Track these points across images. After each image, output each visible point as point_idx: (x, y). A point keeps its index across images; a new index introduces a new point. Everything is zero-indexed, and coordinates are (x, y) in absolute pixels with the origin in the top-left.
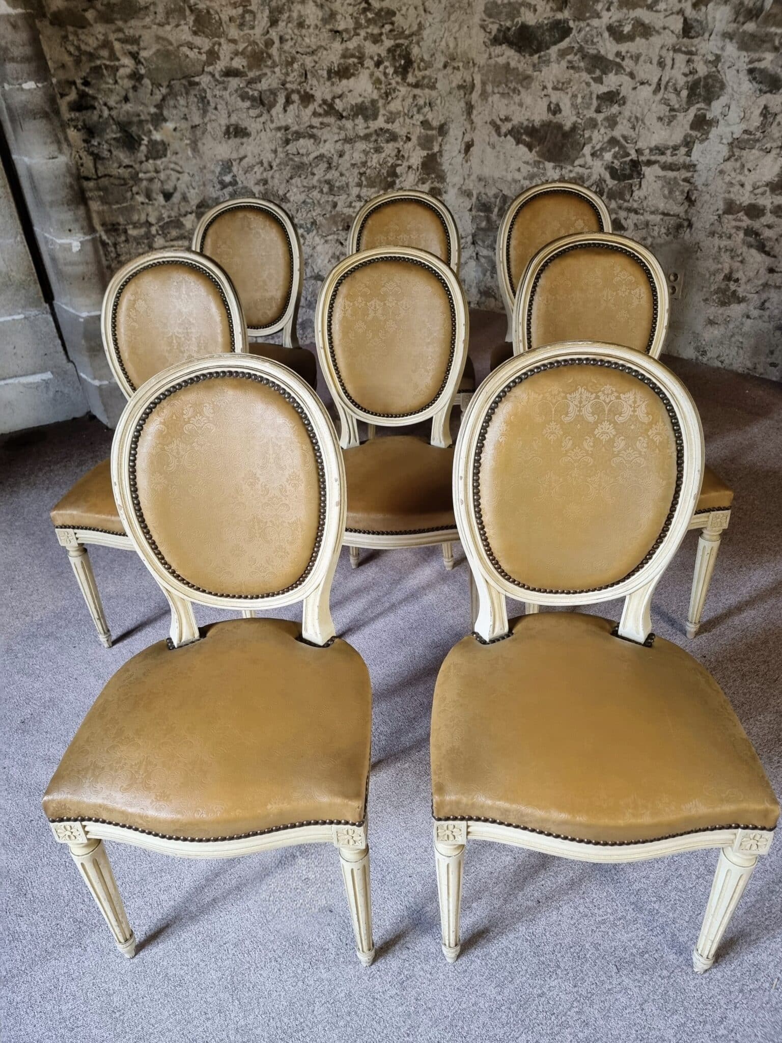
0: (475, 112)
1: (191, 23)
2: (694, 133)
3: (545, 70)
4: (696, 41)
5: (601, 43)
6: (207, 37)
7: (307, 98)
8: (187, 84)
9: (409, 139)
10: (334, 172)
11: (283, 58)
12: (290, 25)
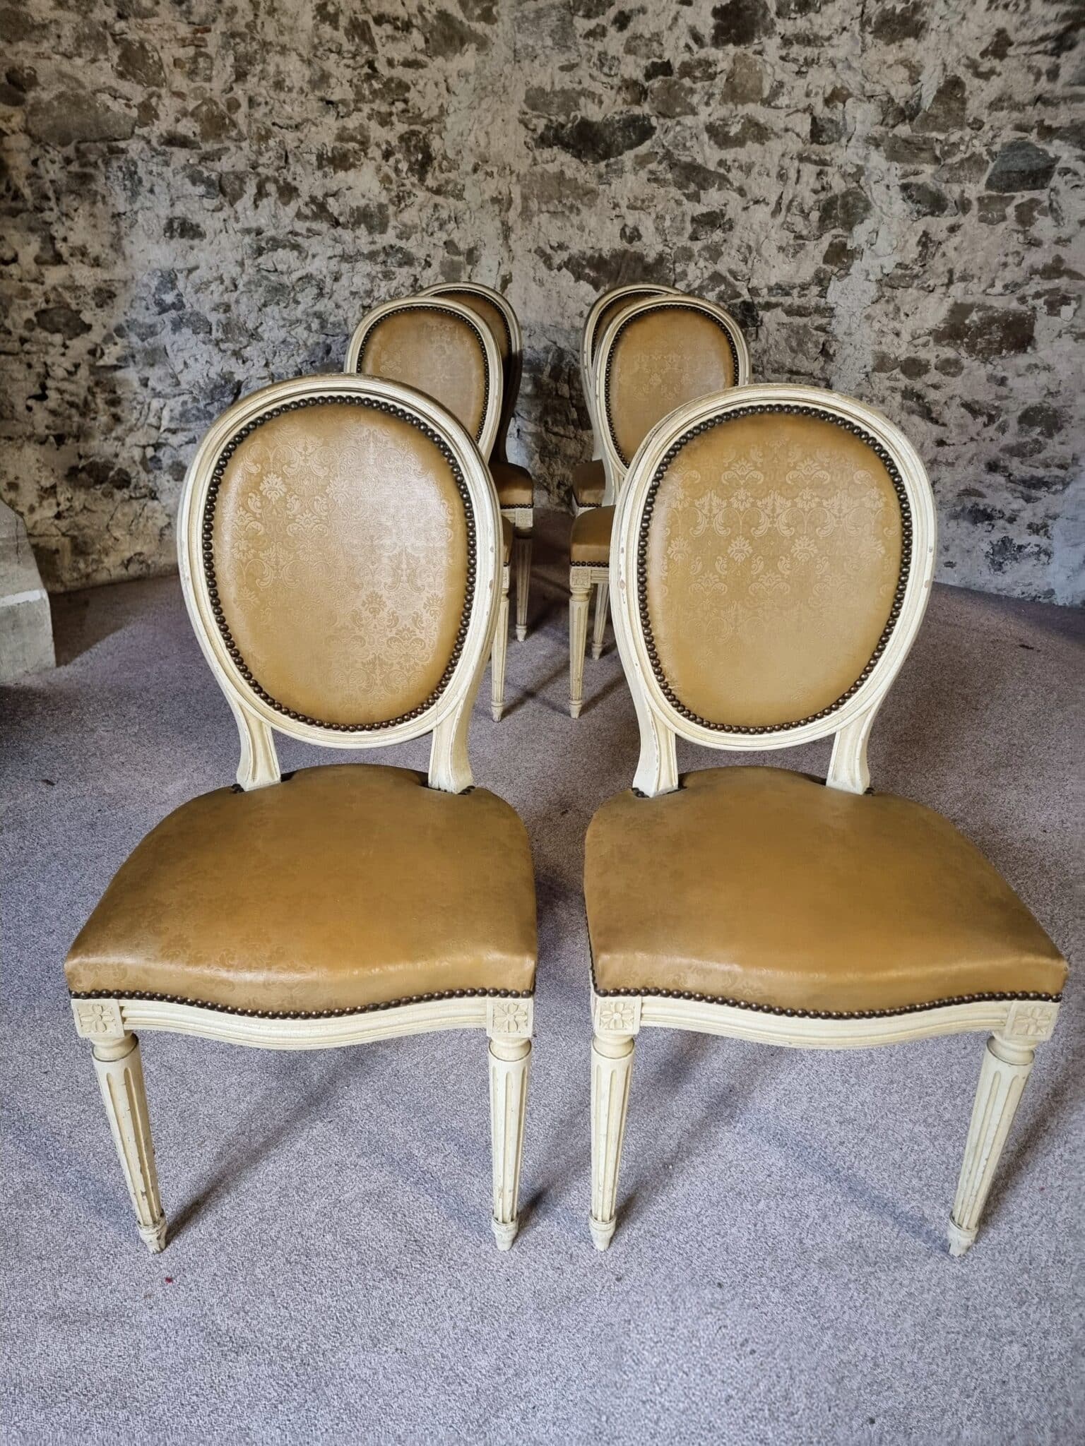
0: (513, 236)
1: (116, 60)
2: (828, 268)
3: (615, 182)
4: (829, 148)
5: (696, 148)
6: (139, 82)
7: (288, 192)
8: (106, 150)
9: (428, 264)
10: (326, 300)
11: (254, 128)
12: (264, 83)
